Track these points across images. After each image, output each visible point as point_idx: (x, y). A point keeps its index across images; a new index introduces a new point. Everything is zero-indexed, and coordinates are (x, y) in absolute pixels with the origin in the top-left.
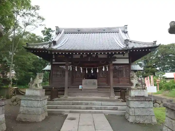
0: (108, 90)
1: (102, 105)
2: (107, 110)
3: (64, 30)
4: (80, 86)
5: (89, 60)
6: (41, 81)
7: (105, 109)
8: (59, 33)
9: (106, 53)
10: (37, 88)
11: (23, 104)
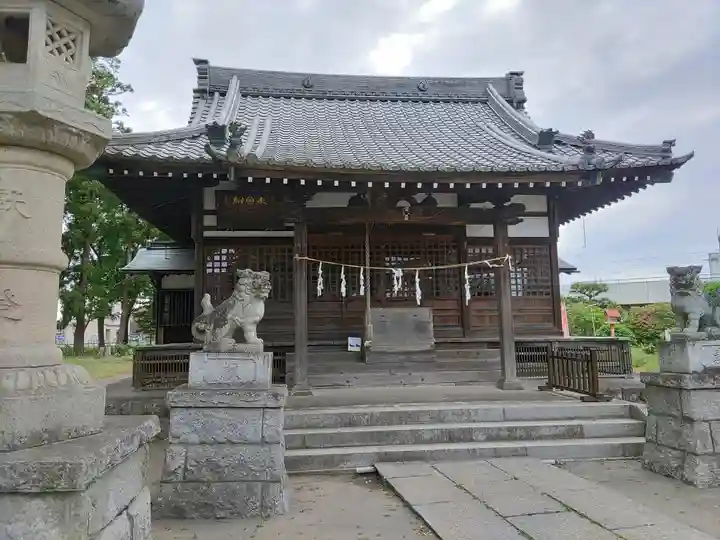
0: (478, 354)
1: (506, 420)
2: (540, 438)
3: (235, 77)
4: (351, 340)
5: (406, 219)
6: (260, 309)
7: (529, 438)
8: (212, 93)
9: (452, 186)
10: (241, 346)
11: (186, 430)
